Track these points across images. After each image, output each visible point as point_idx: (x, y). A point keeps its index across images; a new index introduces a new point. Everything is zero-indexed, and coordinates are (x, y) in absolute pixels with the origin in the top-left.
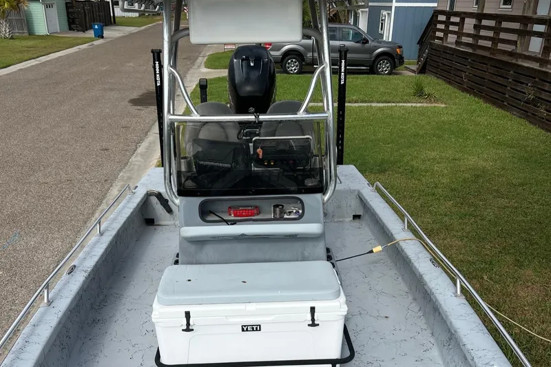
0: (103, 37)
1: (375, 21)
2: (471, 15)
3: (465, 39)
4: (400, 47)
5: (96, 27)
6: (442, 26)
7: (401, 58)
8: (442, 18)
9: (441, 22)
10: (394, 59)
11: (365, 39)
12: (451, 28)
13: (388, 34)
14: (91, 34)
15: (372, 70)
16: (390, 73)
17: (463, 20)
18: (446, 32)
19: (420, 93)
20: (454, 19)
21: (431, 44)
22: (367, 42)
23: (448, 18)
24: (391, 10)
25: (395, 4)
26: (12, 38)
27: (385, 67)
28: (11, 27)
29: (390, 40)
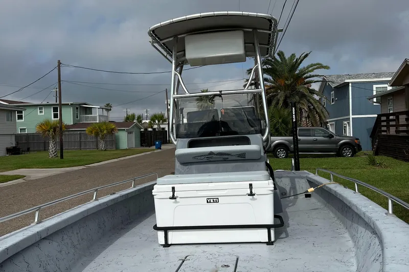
0: (160, 149)
1: (340, 128)
2: (402, 113)
3: (401, 129)
4: (357, 139)
5: (157, 143)
6: (385, 124)
7: (360, 148)
8: (384, 118)
9: (384, 121)
10: (354, 147)
11: (331, 135)
12: (391, 123)
13: (350, 132)
14: (154, 147)
15: (339, 153)
16: (352, 156)
17: (398, 118)
18: (388, 126)
19: (373, 163)
20: (391, 117)
21: (379, 136)
22: (333, 137)
23: (388, 118)
24: (349, 120)
25: (351, 116)
26: (105, 150)
27: (348, 152)
28: (106, 145)
29: (352, 135)
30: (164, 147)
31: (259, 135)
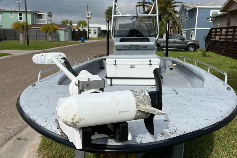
0: (84, 42)
1: (189, 34)
2: (224, 28)
3: (222, 37)
4: (198, 42)
5: (82, 39)
6: (214, 34)
7: (198, 47)
8: (214, 30)
9: (214, 32)
10: (195, 46)
11: (183, 39)
12: (218, 34)
13: (194, 38)
14: (80, 41)
15: (187, 50)
16: (194, 51)
17: (221, 30)
18: (216, 35)
19: (204, 55)
20: (218, 30)
21: (210, 40)
22: (184, 40)
23: (216, 30)
24: (195, 30)
25: (196, 28)
26: (52, 41)
27: (191, 49)
28: (52, 38)
29: (195, 40)
30: (86, 41)
31: (154, 37)
